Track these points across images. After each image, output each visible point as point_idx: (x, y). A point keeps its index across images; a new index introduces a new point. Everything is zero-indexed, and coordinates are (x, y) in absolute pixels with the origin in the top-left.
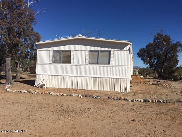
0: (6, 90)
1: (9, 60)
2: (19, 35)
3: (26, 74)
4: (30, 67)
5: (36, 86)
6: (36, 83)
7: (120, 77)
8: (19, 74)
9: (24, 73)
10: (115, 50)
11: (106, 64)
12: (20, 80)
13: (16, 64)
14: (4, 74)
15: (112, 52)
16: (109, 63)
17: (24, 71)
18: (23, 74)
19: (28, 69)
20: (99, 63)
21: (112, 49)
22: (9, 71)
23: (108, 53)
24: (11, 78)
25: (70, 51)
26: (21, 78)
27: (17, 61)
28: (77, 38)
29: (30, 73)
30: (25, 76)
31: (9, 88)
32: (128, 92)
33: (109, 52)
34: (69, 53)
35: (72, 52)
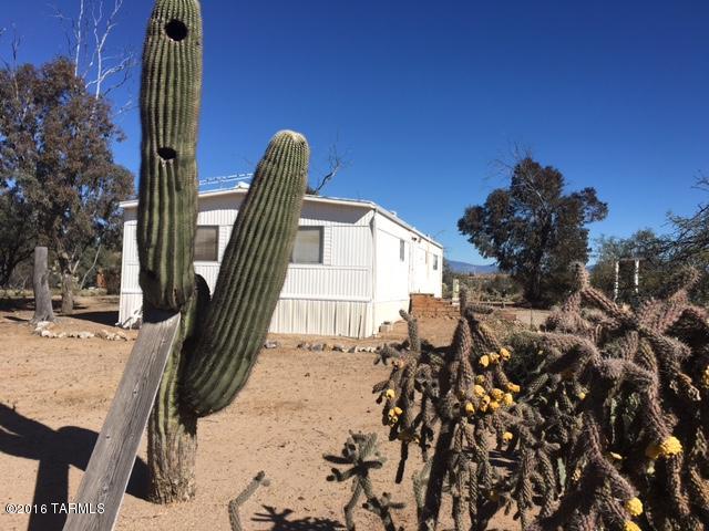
0: (40, 334)
1: (42, 252)
2: (71, 178)
3: (93, 295)
4: (105, 272)
5: (120, 326)
6: (122, 319)
7: (349, 298)
8: (70, 293)
9: (84, 291)
10: (336, 224)
11: (312, 262)
12: (75, 312)
13: (63, 263)
14: (17, 294)
15: (326, 231)
16: (320, 261)
17: (87, 286)
18: (82, 296)
19: (100, 279)
20: (294, 259)
21: (329, 223)
22: (43, 283)
23: (317, 233)
24: (50, 305)
25: (216, 228)
26: (76, 307)
27: (65, 256)
28: (235, 191)
29: (105, 290)
30: (90, 299)
31: (46, 328)
32: (369, 338)
33: (321, 229)
34: (214, 231)
35: (221, 229)
